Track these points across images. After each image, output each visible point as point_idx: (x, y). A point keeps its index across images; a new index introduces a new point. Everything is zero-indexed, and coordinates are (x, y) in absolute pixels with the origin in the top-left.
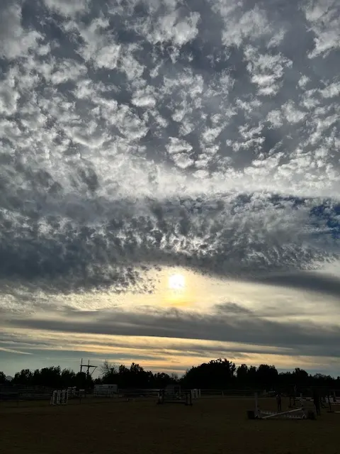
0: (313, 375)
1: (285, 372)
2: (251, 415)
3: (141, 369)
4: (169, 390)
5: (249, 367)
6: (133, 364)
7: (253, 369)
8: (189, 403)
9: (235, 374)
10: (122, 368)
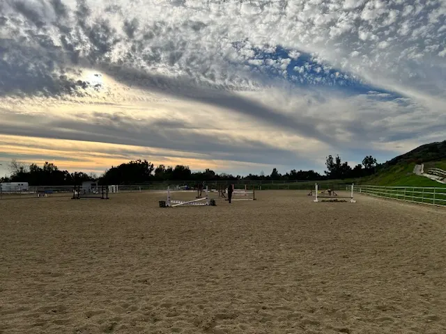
0: (219, 174)
1: (197, 172)
2: (163, 204)
3: (56, 168)
4: (86, 186)
5: (166, 168)
6: (47, 163)
7: (170, 170)
8: (105, 196)
9: (153, 173)
10: (34, 167)
